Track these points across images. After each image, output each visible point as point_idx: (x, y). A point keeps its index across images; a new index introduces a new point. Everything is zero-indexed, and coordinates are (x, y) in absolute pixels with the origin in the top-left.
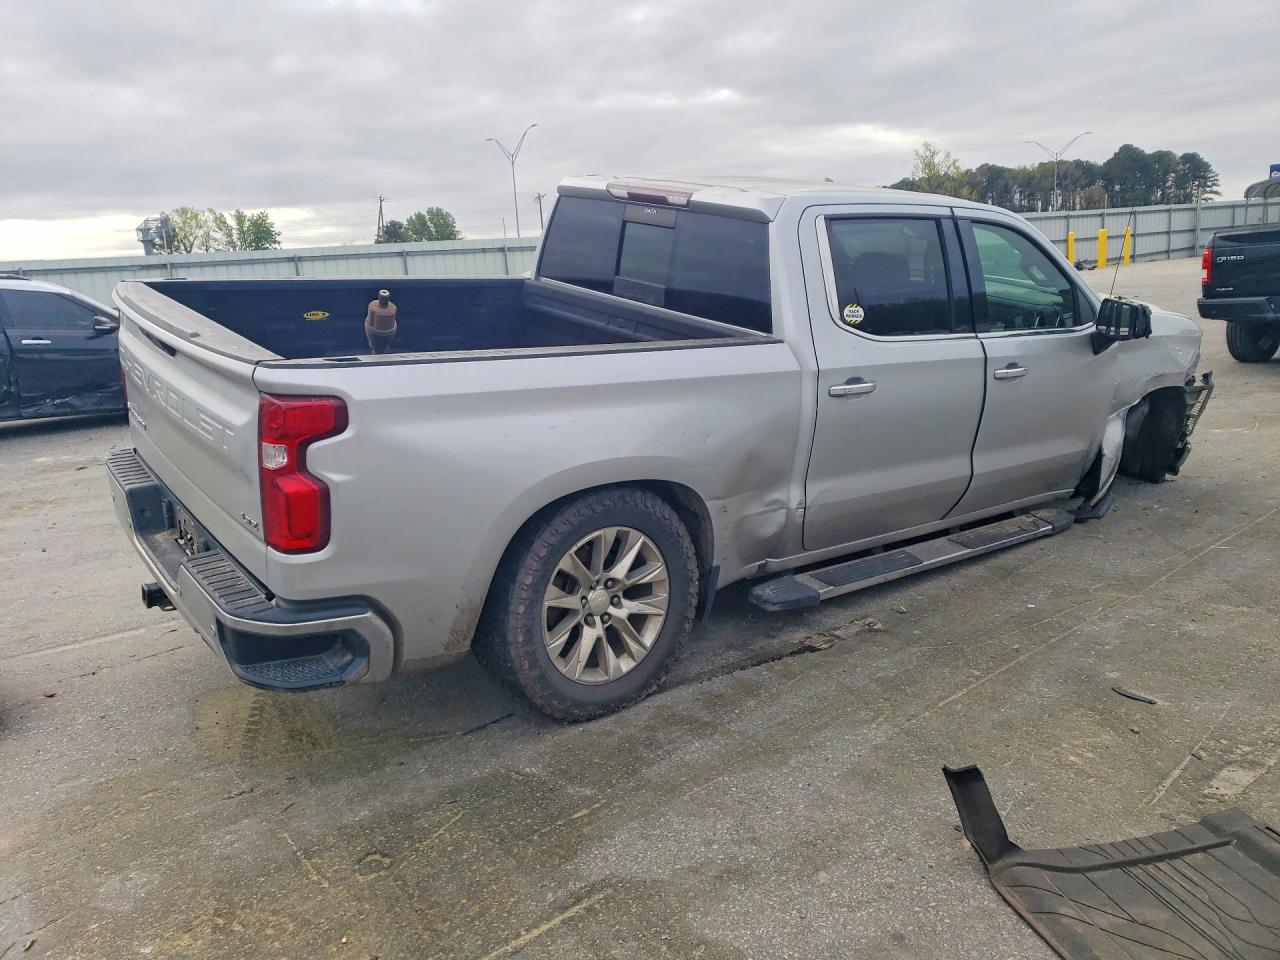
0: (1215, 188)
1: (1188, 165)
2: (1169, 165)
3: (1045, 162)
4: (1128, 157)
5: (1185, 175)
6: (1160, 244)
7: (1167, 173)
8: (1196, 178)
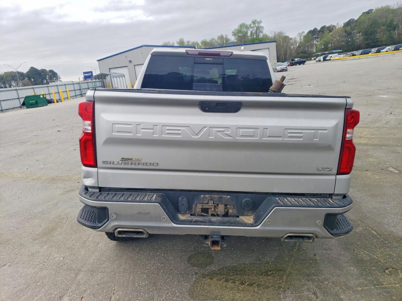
0: (60, 80)
1: (51, 73)
2: (46, 73)
3: (6, 72)
4: (33, 71)
5: (51, 76)
6: (73, 94)
7: (46, 76)
8: (54, 77)
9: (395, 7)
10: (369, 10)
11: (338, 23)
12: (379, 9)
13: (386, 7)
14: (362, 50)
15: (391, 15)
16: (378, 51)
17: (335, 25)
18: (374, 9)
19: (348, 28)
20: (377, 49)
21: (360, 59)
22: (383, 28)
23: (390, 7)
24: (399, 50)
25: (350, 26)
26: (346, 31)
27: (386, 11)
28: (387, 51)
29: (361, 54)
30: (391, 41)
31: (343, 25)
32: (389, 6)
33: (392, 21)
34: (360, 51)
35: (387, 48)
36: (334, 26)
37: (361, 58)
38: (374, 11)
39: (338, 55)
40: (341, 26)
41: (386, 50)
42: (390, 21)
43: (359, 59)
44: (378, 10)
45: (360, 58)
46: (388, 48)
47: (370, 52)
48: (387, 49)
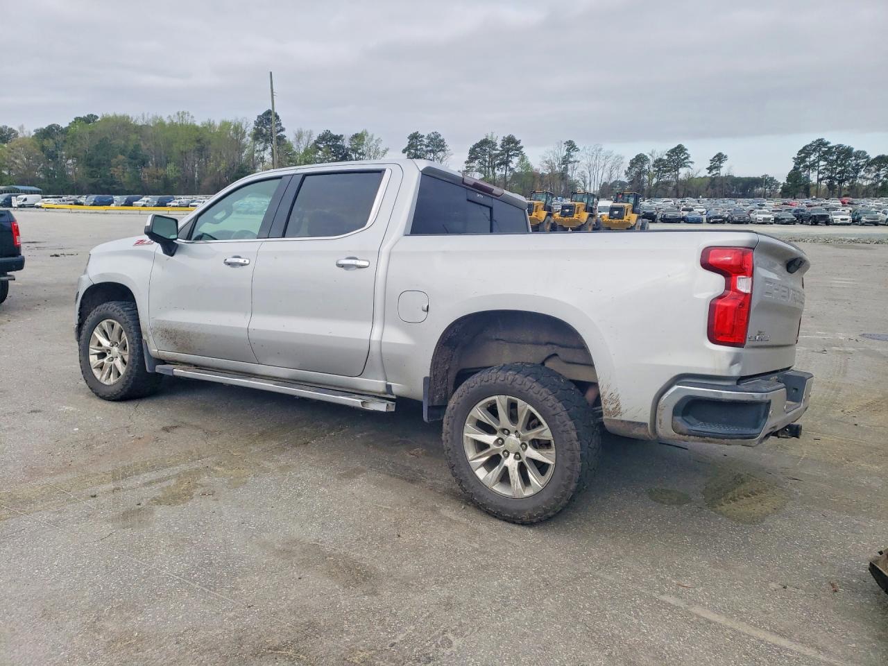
9: (140, 123)
10: (88, 116)
11: (22, 126)
12: (110, 118)
13: (123, 117)
14: (96, 196)
15: (133, 137)
16: (129, 203)
17: (16, 128)
18: (100, 116)
19: (49, 143)
20: (125, 197)
21: (107, 213)
22: (121, 157)
23: (130, 120)
24: (165, 206)
25: (53, 139)
26: (43, 149)
27: (122, 125)
28: (144, 206)
29: (94, 205)
30: (138, 186)
31: (33, 133)
32: (128, 117)
33: (137, 147)
34: (93, 197)
35: (143, 199)
36: (11, 131)
37: (109, 211)
38: (99, 119)
39: (43, 198)
40: (30, 134)
41: (143, 203)
42: (134, 148)
43: (105, 213)
44: (106, 120)
45: (107, 211)
46: (145, 199)
47: (112, 202)
48: (144, 201)
